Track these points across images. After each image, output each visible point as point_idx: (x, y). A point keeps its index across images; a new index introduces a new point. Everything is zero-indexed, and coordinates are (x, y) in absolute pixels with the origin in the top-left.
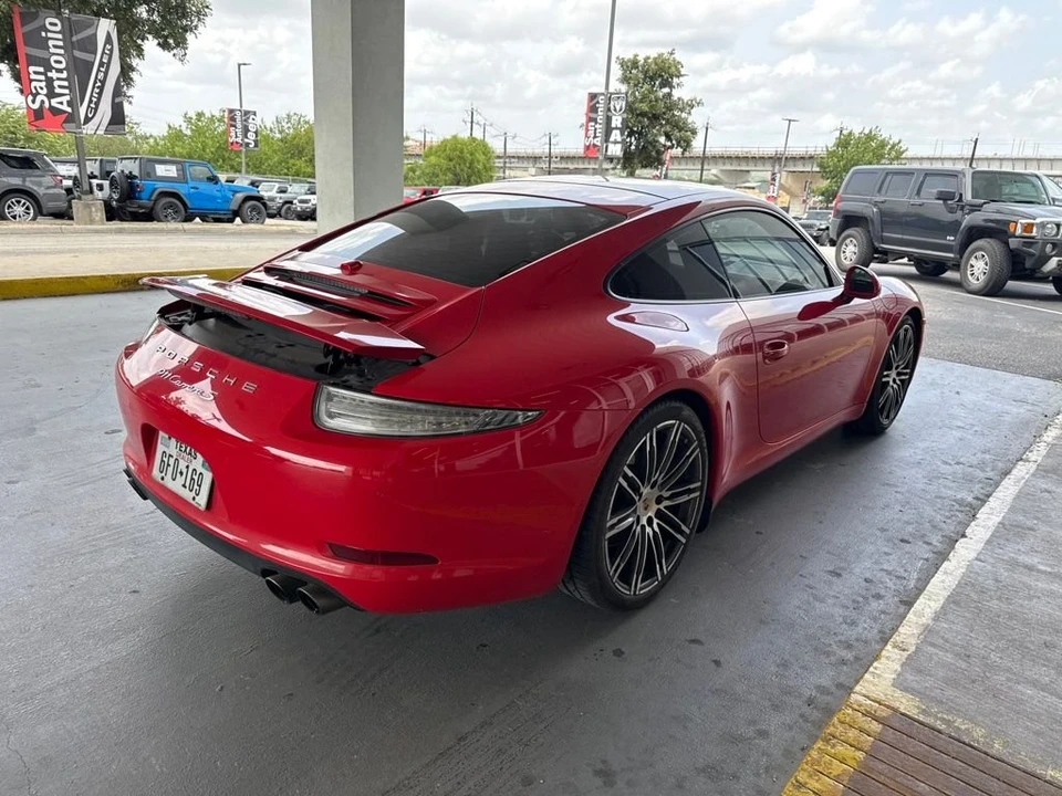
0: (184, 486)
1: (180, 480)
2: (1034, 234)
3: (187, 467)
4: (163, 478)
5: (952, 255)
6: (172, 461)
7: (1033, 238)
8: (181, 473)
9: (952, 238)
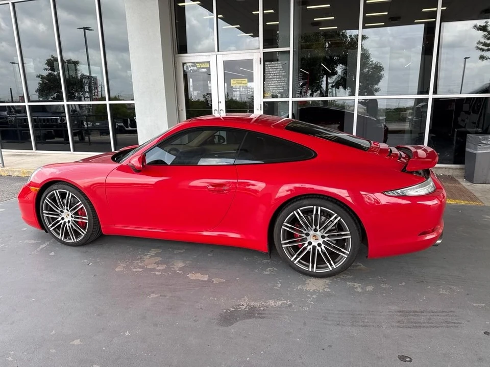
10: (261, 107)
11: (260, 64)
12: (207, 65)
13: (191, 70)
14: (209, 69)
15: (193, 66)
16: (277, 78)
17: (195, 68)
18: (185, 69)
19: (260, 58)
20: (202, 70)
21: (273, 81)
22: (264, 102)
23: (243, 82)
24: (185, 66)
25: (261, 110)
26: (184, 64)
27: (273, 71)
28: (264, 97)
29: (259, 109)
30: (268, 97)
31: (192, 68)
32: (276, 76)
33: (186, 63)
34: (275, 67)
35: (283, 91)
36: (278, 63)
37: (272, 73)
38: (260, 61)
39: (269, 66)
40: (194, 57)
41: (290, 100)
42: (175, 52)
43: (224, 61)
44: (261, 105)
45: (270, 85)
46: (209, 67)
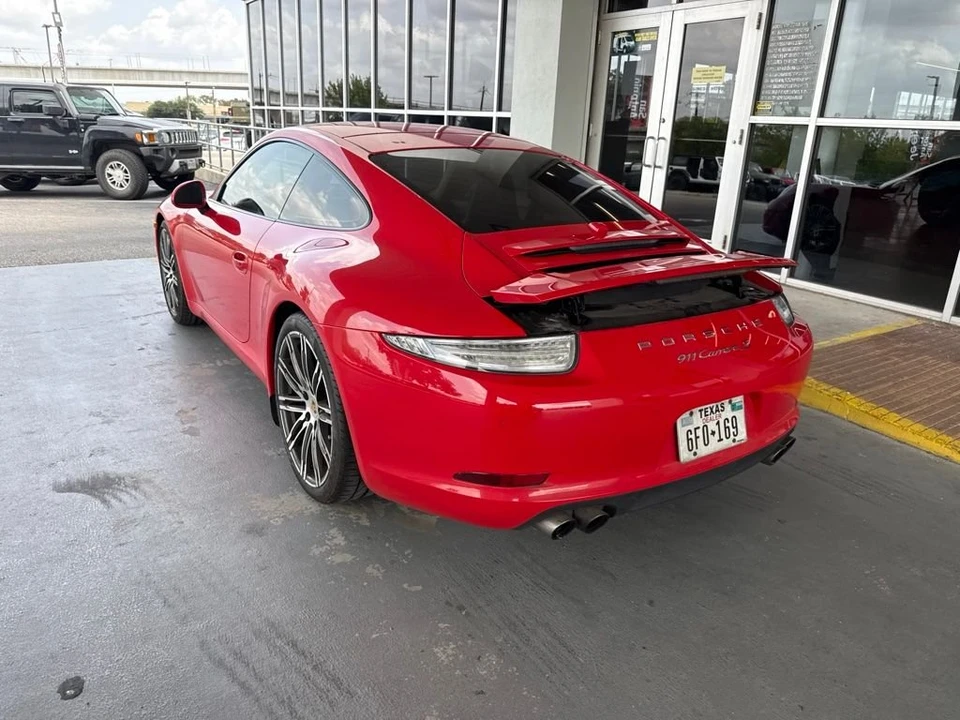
0: (721, 440)
1: (713, 440)
2: (157, 142)
3: (718, 423)
4: (695, 454)
5: (81, 168)
6: (700, 433)
7: (156, 145)
8: (713, 433)
9: (75, 152)
10: (741, 137)
11: (758, 28)
12: (652, 36)
13: (625, 47)
14: (654, 44)
15: (629, 39)
16: (791, 65)
17: (632, 43)
18: (615, 46)
19: (761, 15)
20: (644, 46)
21: (781, 71)
22: (753, 126)
23: (717, 74)
24: (616, 40)
25: (740, 143)
26: (615, 33)
27: (788, 46)
28: (754, 112)
29: (738, 141)
30: (765, 113)
31: (626, 44)
32: (793, 58)
33: (618, 33)
34: (793, 37)
35: (801, 98)
36: (801, 26)
37: (783, 50)
38: (760, 21)
39: (779, 33)
40: (632, 19)
41: (813, 121)
42: (603, 9)
43: (686, 25)
44: (742, 131)
45: (773, 81)
46: (656, 41)
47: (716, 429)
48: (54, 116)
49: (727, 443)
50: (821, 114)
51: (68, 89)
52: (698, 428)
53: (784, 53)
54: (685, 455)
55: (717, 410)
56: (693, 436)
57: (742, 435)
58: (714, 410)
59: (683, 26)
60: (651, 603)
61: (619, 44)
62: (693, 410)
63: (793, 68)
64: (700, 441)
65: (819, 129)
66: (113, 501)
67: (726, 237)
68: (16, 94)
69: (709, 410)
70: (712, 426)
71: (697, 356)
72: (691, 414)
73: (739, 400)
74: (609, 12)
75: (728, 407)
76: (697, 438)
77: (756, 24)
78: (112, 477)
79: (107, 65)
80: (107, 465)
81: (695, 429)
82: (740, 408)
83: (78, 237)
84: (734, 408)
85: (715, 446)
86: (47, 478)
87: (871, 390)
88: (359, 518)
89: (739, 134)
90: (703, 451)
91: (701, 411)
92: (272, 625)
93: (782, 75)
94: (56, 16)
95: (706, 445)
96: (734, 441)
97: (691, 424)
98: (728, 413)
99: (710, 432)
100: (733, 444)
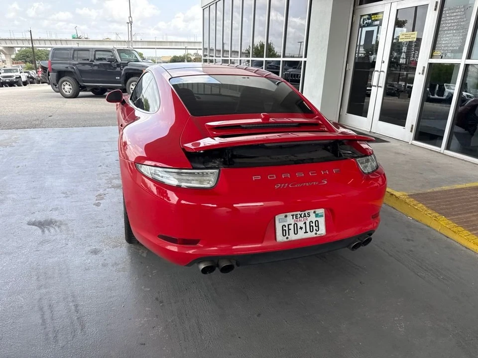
0: (306, 232)
1: (301, 232)
3: (305, 223)
5: (121, 85)
6: (291, 227)
8: (301, 228)
9: (119, 78)
10: (423, 71)
11: (435, 10)
12: (380, 16)
13: (366, 23)
14: (381, 21)
15: (368, 19)
16: (453, 30)
17: (370, 21)
18: (361, 23)
19: (437, 3)
20: (376, 22)
21: (448, 34)
22: (430, 64)
23: (413, 36)
24: (362, 19)
25: (423, 74)
26: (362, 16)
27: (451, 19)
28: (432, 56)
29: (421, 73)
30: (437, 57)
31: (367, 21)
32: (454, 26)
33: (363, 16)
34: (455, 14)
35: (458, 48)
36: (459, 8)
37: (449, 22)
38: (436, 6)
39: (447, 12)
40: (372, 8)
41: (462, 61)
42: (356, 3)
43: (398, 10)
44: (424, 67)
45: (443, 40)
46: (382, 19)
47: (303, 226)
48: (111, 62)
49: (310, 235)
50: (469, 57)
51: (118, 50)
52: (291, 224)
53: (449, 23)
54: (280, 238)
55: (305, 216)
56: (287, 229)
57: (322, 231)
58: (302, 216)
59: (396, 11)
60: (259, 315)
61: (364, 22)
62: (287, 214)
63: (454, 31)
64: (292, 232)
65: (467, 66)
66: (46, 231)
67: (412, 126)
68: (97, 52)
69: (299, 216)
70: (300, 224)
71: (288, 186)
72: (286, 216)
73: (321, 211)
74: (360, 5)
75: (313, 216)
76: (289, 229)
77: (434, 8)
78: (53, 221)
79: (154, 40)
80: (55, 216)
81: (288, 225)
82: (322, 216)
83: (107, 116)
84: (317, 216)
85: (301, 235)
86: (28, 219)
87: (460, 216)
88: (143, 252)
89: (422, 69)
90: (293, 237)
91: (293, 215)
92: (73, 296)
93: (448, 36)
94: (130, 18)
95: (295, 234)
96: (316, 234)
97: (286, 221)
98: (313, 218)
99: (299, 227)
100: (315, 236)
